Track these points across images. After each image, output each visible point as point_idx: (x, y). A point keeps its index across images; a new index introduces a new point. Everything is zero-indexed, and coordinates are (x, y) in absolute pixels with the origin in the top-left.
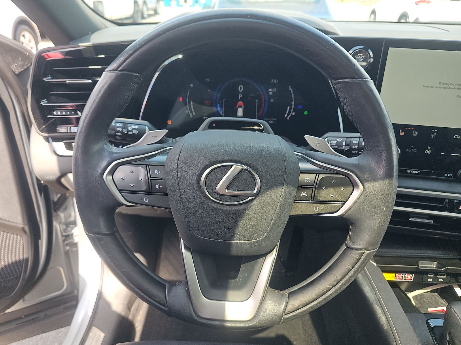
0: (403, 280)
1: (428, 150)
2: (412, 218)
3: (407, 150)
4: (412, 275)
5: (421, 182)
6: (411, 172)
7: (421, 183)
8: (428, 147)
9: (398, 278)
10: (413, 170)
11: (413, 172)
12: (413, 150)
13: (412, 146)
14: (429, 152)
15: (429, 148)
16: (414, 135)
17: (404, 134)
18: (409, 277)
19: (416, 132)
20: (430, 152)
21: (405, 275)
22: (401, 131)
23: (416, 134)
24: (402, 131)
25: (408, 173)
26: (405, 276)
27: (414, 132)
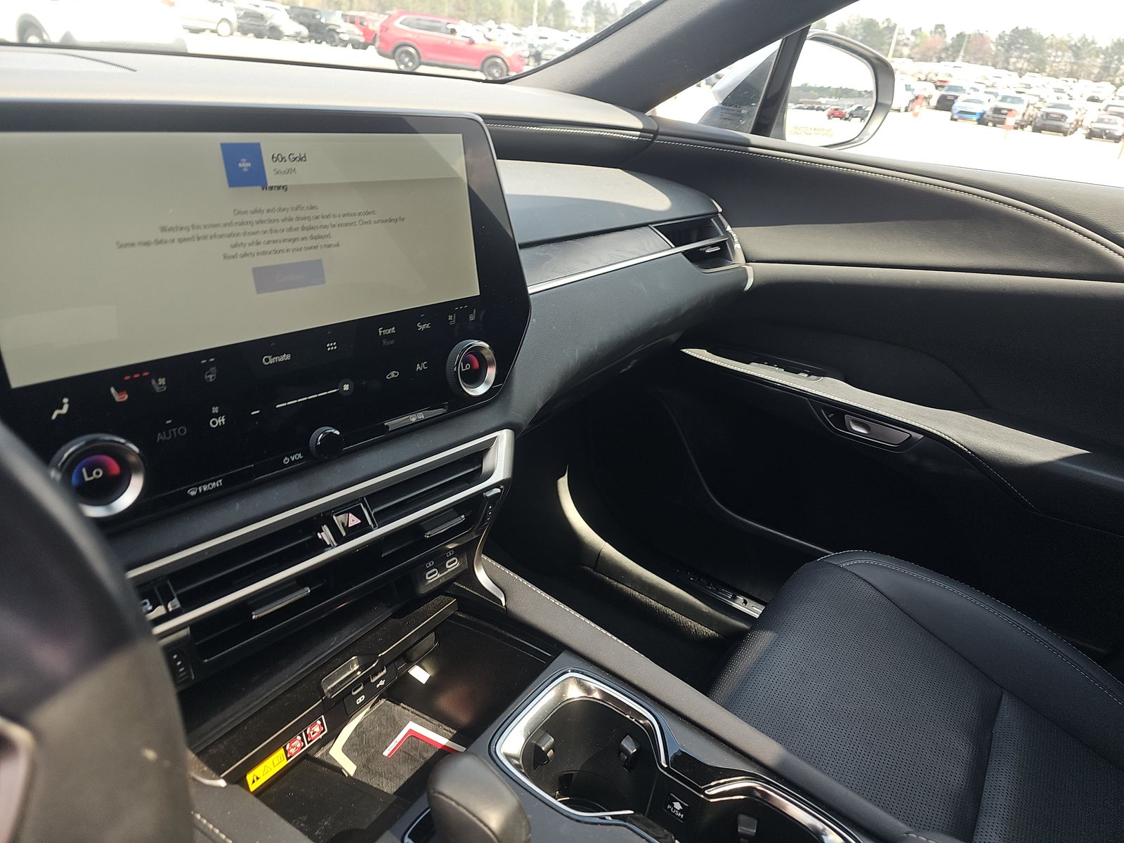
0: (307, 746)
1: (217, 416)
2: (258, 611)
3: (160, 437)
4: (321, 720)
5: (238, 505)
6: (200, 491)
7: (239, 508)
8: (212, 410)
9: (293, 751)
10: (203, 484)
11: (205, 488)
12: (177, 431)
13: (170, 422)
14: (221, 421)
15: (215, 410)
16: (158, 389)
17: (126, 397)
18: (317, 729)
19: (162, 381)
20: (223, 420)
21: (305, 731)
22: (113, 390)
23: (162, 385)
24: (118, 391)
25: (194, 496)
26: (308, 733)
27: (153, 382)
